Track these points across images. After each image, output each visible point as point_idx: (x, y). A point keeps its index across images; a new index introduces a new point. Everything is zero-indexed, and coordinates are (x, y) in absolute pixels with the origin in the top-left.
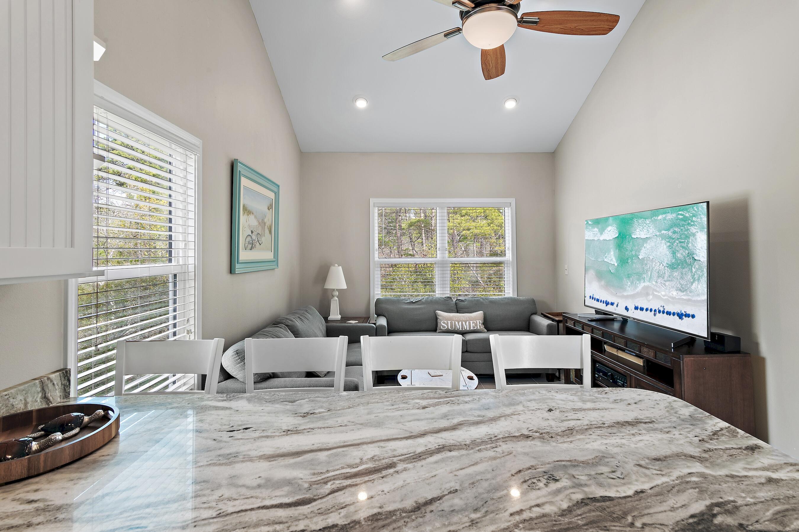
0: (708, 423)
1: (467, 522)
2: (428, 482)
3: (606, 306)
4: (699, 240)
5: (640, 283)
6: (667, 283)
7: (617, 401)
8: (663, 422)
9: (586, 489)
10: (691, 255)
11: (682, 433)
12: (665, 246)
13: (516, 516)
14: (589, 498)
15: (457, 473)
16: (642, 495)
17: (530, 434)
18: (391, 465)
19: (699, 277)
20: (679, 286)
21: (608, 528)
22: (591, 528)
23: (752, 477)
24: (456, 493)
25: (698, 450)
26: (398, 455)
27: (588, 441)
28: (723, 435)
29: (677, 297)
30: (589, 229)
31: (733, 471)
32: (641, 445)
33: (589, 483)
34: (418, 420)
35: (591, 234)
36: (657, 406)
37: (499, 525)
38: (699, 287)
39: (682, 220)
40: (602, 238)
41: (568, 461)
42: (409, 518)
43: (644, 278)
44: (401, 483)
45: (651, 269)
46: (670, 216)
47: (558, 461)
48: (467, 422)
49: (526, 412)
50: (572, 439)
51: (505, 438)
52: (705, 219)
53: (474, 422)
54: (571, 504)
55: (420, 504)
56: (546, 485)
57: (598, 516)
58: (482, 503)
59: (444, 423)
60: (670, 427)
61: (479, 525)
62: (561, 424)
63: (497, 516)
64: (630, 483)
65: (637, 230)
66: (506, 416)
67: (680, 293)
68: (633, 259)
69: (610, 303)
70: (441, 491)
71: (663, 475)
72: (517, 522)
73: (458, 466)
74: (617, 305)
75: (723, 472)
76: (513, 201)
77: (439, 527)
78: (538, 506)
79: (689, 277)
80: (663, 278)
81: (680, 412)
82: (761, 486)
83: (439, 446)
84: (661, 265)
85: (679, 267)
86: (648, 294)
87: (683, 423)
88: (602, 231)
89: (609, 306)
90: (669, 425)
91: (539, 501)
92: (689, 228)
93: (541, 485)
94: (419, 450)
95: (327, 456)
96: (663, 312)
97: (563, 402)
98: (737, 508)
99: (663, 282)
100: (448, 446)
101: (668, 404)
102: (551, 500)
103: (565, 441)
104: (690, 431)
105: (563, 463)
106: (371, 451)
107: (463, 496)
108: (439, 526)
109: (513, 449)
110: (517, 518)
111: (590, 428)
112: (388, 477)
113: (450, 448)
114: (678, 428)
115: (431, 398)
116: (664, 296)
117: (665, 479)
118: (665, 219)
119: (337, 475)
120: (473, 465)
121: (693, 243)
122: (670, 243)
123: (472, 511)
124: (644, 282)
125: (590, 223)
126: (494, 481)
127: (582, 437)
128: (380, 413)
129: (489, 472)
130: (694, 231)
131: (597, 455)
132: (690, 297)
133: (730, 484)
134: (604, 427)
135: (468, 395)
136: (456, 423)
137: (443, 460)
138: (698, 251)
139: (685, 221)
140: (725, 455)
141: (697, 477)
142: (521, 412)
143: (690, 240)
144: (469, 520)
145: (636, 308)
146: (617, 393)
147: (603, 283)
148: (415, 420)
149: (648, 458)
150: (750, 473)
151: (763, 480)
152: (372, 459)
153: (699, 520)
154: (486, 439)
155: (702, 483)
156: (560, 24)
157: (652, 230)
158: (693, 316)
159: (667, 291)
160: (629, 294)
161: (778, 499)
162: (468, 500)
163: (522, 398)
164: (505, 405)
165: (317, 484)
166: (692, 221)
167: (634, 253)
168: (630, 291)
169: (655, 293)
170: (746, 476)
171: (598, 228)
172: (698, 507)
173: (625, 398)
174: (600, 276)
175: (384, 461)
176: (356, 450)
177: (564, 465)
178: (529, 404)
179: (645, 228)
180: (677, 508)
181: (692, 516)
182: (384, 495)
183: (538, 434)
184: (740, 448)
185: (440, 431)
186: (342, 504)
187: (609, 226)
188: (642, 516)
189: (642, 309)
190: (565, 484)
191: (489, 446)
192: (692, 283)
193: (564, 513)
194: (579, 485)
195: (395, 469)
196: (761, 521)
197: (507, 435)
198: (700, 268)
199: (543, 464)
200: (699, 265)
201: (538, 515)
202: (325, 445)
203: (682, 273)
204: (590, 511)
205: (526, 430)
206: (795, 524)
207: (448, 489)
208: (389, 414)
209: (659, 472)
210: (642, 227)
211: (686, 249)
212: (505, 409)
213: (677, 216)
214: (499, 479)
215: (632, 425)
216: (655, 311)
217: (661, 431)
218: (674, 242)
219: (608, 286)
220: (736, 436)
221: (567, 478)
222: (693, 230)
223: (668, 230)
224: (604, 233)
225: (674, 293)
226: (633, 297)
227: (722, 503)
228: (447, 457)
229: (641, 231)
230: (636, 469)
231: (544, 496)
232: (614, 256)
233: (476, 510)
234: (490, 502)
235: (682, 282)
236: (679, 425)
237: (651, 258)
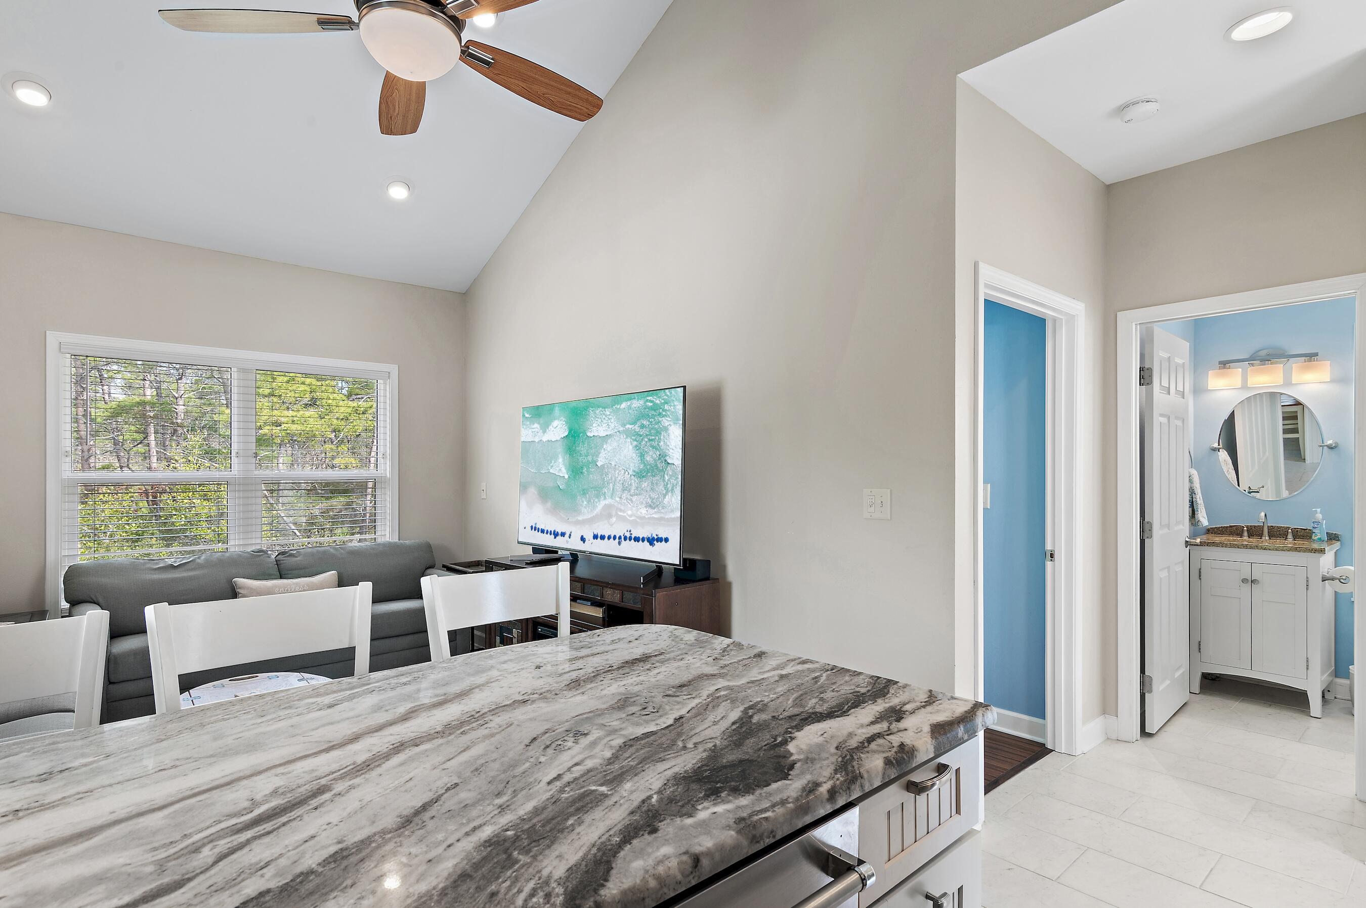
0: (714, 643)
1: (493, 810)
2: (403, 789)
3: (555, 538)
4: (672, 436)
5: (599, 501)
6: (634, 498)
7: (615, 642)
8: (673, 651)
9: (623, 732)
10: (663, 457)
11: (695, 657)
12: (631, 447)
13: (555, 783)
14: (630, 740)
15: (445, 766)
16: (681, 720)
17: (526, 698)
18: (321, 790)
19: (673, 487)
20: (649, 501)
21: (663, 758)
22: (646, 764)
23: (768, 678)
24: (458, 787)
25: (716, 668)
26: (323, 775)
27: (602, 687)
28: (731, 650)
29: (646, 516)
30: (527, 425)
31: (751, 677)
32: (660, 677)
33: (623, 726)
34: (332, 723)
35: (529, 433)
36: (660, 638)
37: (539, 798)
38: (673, 500)
39: (651, 408)
40: (545, 439)
41: (590, 712)
42: (399, 836)
43: (605, 493)
44: (357, 804)
45: (613, 479)
46: (637, 403)
47: (576, 716)
48: (422, 707)
49: (506, 675)
50: (583, 690)
51: (493, 710)
52: (680, 407)
53: (434, 704)
54: (614, 751)
55: (407, 816)
56: (576, 742)
57: (648, 752)
58: (503, 785)
59: (382, 718)
60: (682, 654)
61: (512, 807)
62: (561, 679)
63: (531, 790)
64: (666, 714)
65: (594, 425)
66: (479, 687)
67: (651, 511)
68: (589, 468)
69: (560, 534)
70: (432, 793)
71: (694, 698)
72: (561, 787)
73: (441, 759)
74: (570, 535)
75: (744, 681)
76: (394, 369)
77: (456, 830)
78: (576, 764)
79: (661, 487)
80: (629, 491)
81: (685, 639)
82: (777, 683)
83: (393, 744)
84: (627, 473)
85: (649, 474)
86: (610, 516)
87: (692, 648)
88: (545, 428)
89: (559, 538)
90: (680, 652)
91: (576, 760)
92: (660, 419)
93: (570, 744)
94: (360, 759)
95: (165, 817)
96: (630, 539)
97: (551, 655)
98: (766, 705)
99: (629, 497)
100: (409, 741)
101: (670, 634)
102: (589, 755)
103: (575, 693)
104: (702, 654)
105: (585, 716)
106: (263, 786)
107: (470, 787)
108: (455, 828)
109: (512, 719)
110: (558, 784)
111: (598, 675)
112: (325, 805)
113: (416, 742)
114: (690, 653)
115: (335, 692)
116: (631, 516)
117: (697, 701)
118: (629, 407)
119: (212, 834)
120: (464, 751)
121: (666, 441)
122: (637, 441)
123: (494, 797)
124: (605, 498)
125: (527, 415)
126: (506, 759)
127: (592, 685)
128: (242, 732)
129: (493, 752)
130: (667, 424)
131: (620, 698)
132: (662, 515)
133: (753, 689)
134: (614, 670)
135: (403, 675)
136: (403, 712)
137: (411, 759)
138: (671, 451)
139: (655, 410)
140: (740, 666)
141: (725, 690)
142: (499, 678)
143: (662, 437)
144: (496, 807)
145: (595, 537)
146: (612, 633)
147: (549, 505)
148: (324, 725)
149: (673, 687)
150: (765, 676)
151: (777, 678)
152: (275, 792)
153: (741, 724)
154: (464, 718)
155: (731, 694)
156: (524, 81)
157: (614, 423)
158: (667, 540)
159: (634, 509)
160: (585, 517)
161: (793, 689)
162: (480, 788)
163: (490, 662)
164: (469, 675)
165: (177, 858)
166: (663, 410)
167: (590, 458)
168: (586, 514)
169: (620, 514)
170: (763, 679)
171: (539, 423)
172: (735, 715)
173: (622, 637)
174: (544, 495)
175: (302, 789)
176: (228, 791)
177: (587, 718)
178: (505, 666)
179: (605, 421)
180: (719, 721)
181: (734, 723)
182: (335, 828)
183: (536, 696)
184: (750, 658)
185: (384, 727)
186: (257, 864)
187: (555, 419)
188: (691, 737)
189: (603, 537)
190: (598, 735)
191: (474, 725)
192: (665, 496)
193: (610, 762)
194: (614, 731)
195: (333, 793)
196: (787, 709)
197: (494, 707)
198: (674, 474)
199: (561, 723)
200: (673, 471)
201: (582, 773)
202: (145, 806)
203: (652, 483)
204: (637, 750)
205: (517, 695)
206: (810, 703)
207: (443, 787)
208: (262, 729)
209: (689, 696)
210: (600, 420)
211: (656, 449)
212: (473, 679)
213: (645, 403)
214: (511, 754)
215: (643, 661)
216: (620, 538)
217: (674, 659)
218: (642, 439)
219: (556, 509)
220: (743, 648)
221: (597, 729)
222: (665, 422)
223: (634, 423)
224: (547, 431)
225: (643, 511)
226: (591, 521)
227: (753, 705)
228: (416, 754)
229: (598, 425)
230: (666, 699)
231: (580, 753)
232: (563, 464)
233: (499, 795)
234: (512, 781)
235: (654, 495)
236: (689, 650)
237: (613, 464)
